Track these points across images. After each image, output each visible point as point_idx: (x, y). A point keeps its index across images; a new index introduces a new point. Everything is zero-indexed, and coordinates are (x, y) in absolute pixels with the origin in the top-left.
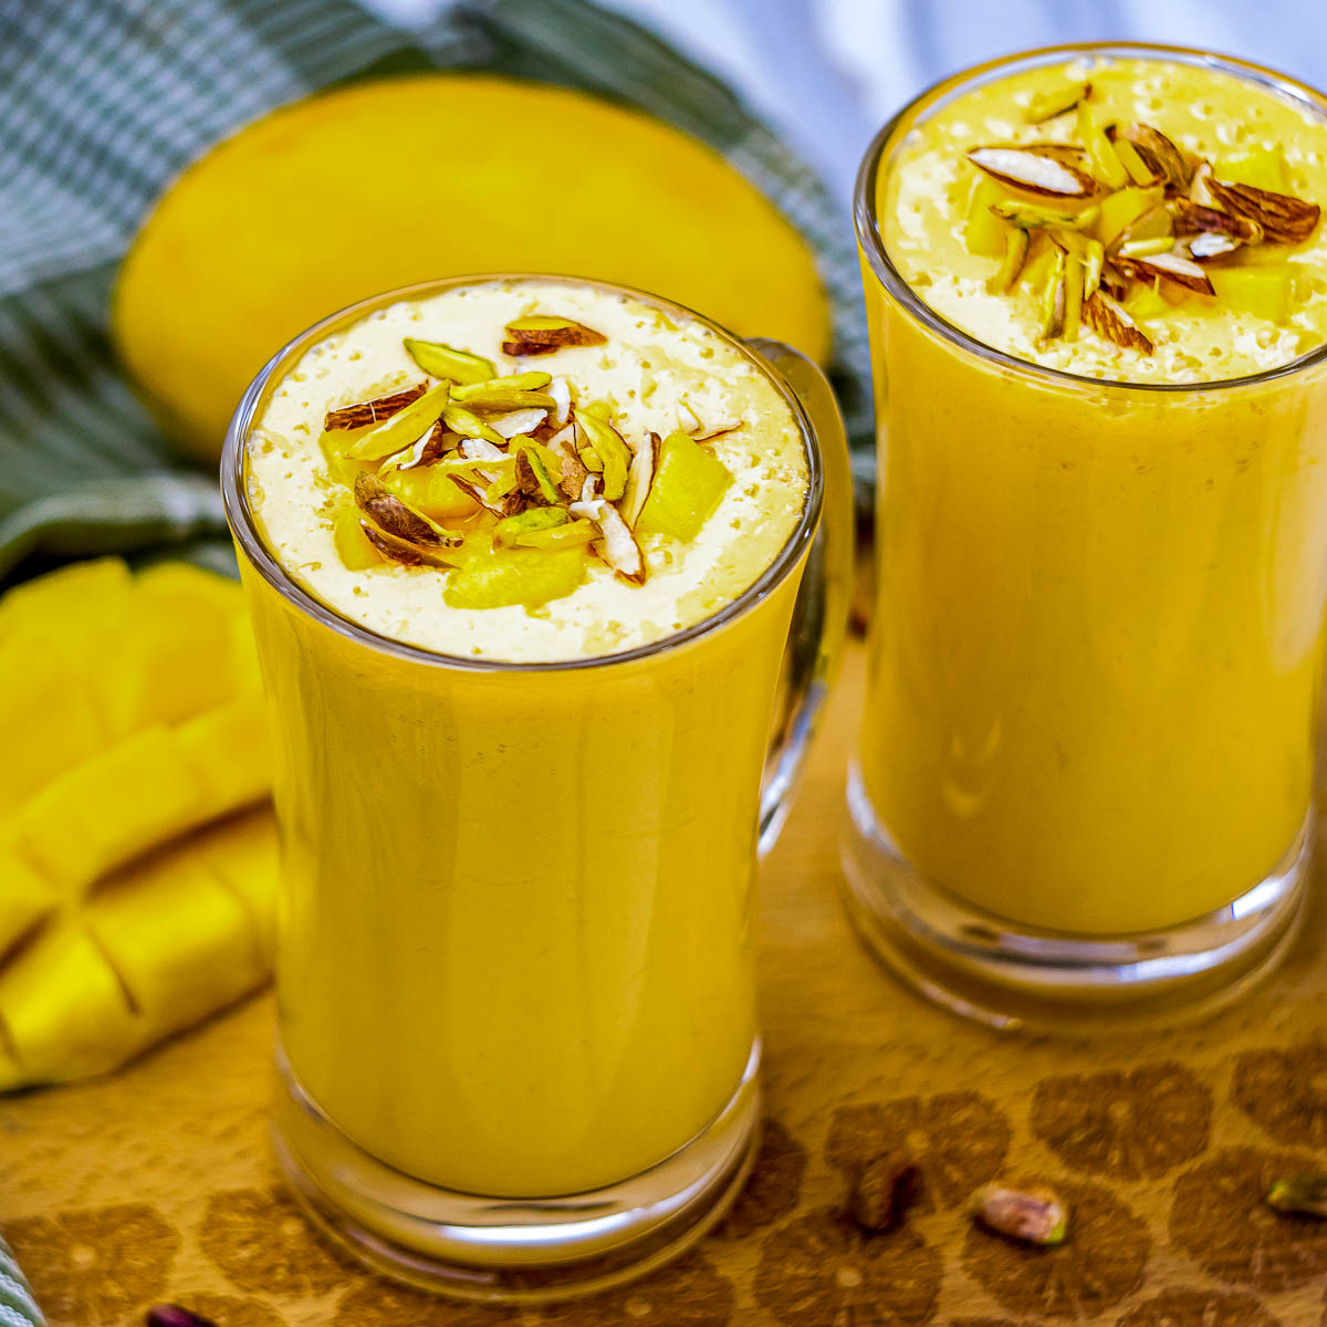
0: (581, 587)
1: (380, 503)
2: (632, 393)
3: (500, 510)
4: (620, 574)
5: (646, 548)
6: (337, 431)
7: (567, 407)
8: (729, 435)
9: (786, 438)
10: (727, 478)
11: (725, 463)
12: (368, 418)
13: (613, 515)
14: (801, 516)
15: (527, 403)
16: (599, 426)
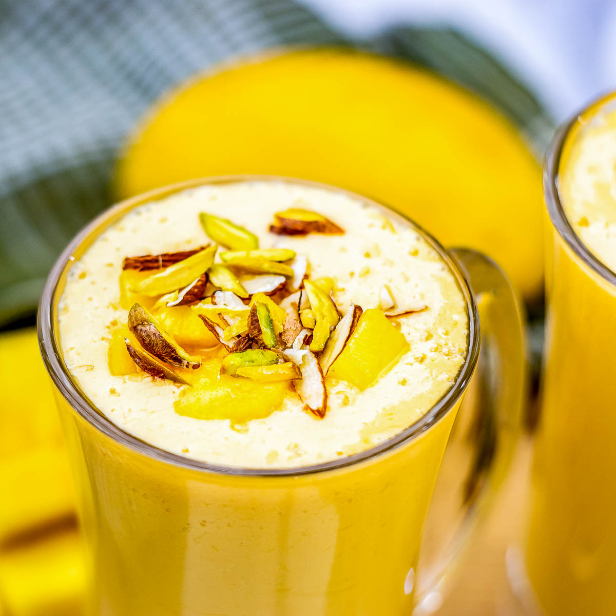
0: (276, 412)
1: (144, 329)
2: (352, 274)
3: (231, 347)
4: (307, 408)
5: (332, 392)
6: (131, 272)
7: (301, 277)
8: (414, 315)
9: (456, 323)
10: (405, 346)
11: (406, 335)
12: (155, 265)
13: (313, 361)
14: (453, 383)
15: (272, 270)
16: (320, 295)
